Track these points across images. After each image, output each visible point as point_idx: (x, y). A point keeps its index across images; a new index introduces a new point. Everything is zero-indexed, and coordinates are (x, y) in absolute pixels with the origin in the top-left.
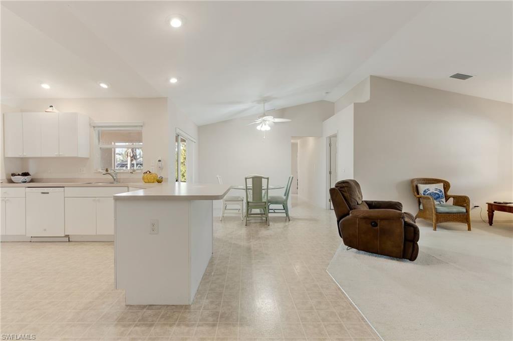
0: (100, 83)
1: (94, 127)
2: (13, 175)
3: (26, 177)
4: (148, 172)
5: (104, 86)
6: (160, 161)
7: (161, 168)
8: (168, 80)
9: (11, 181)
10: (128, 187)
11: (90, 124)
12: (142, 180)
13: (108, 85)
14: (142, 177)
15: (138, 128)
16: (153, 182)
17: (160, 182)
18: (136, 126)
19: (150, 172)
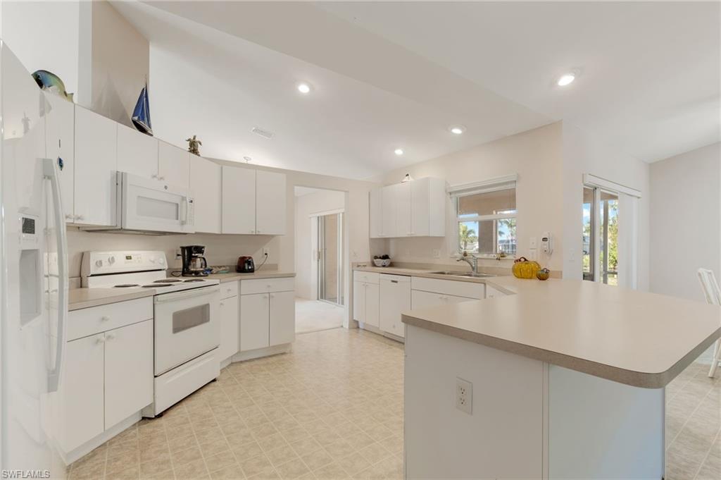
0: (451, 129)
1: (450, 193)
2: (376, 258)
3: (385, 261)
4: (523, 260)
5: (457, 131)
6: (545, 239)
7: (548, 253)
8: (553, 83)
9: (374, 265)
10: (485, 284)
11: (446, 191)
12: (511, 273)
13: (462, 129)
14: (511, 267)
15: (509, 187)
16: (531, 278)
17: (543, 279)
18: (507, 183)
19: (526, 260)
